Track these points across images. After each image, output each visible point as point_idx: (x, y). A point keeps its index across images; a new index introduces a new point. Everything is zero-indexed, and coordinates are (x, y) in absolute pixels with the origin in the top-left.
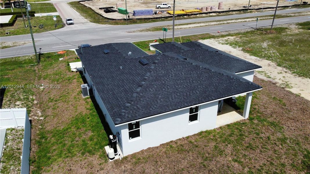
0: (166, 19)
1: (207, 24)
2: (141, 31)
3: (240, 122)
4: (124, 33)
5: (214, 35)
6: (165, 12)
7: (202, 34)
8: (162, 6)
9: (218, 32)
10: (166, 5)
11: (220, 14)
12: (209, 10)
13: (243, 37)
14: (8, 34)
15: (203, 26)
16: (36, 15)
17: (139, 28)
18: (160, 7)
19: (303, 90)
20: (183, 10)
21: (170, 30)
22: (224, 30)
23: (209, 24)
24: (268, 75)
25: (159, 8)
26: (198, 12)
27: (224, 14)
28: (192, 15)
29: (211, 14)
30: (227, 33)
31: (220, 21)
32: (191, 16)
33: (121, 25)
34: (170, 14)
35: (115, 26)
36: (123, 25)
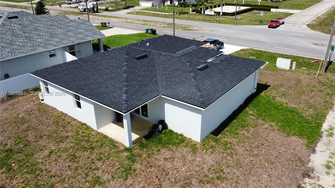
3: (116, 143)
4: (307, 43)
14: (217, 21)
16: (273, 10)
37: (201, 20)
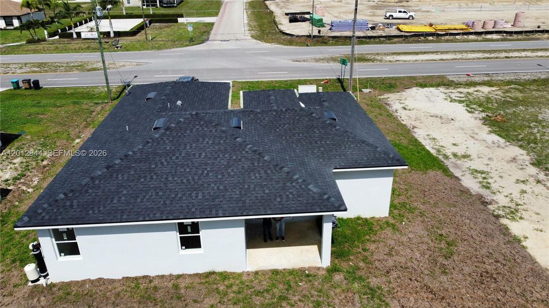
0: (389, 40)
1: (459, 56)
2: (317, 60)
3: (305, 271)
4: (286, 61)
5: (454, 79)
6: (394, 27)
7: (427, 76)
8: (396, 15)
9: (467, 75)
10: (406, 12)
11: (510, 36)
12: (490, 28)
13: (512, 91)
14: (119, 48)
15: (448, 60)
16: (180, 20)
17: (322, 53)
18: (392, 16)
19: (541, 231)
20: (431, 25)
21: (373, 62)
22: (482, 71)
23: (464, 57)
24: (490, 181)
25: (391, 18)
26: (462, 29)
27: (520, 37)
28: (446, 34)
29: (489, 36)
30: (486, 79)
31: (495, 51)
32: (443, 38)
33: (296, 46)
34: (401, 31)
35: (286, 47)
36: (301, 46)
37: (85, 49)
